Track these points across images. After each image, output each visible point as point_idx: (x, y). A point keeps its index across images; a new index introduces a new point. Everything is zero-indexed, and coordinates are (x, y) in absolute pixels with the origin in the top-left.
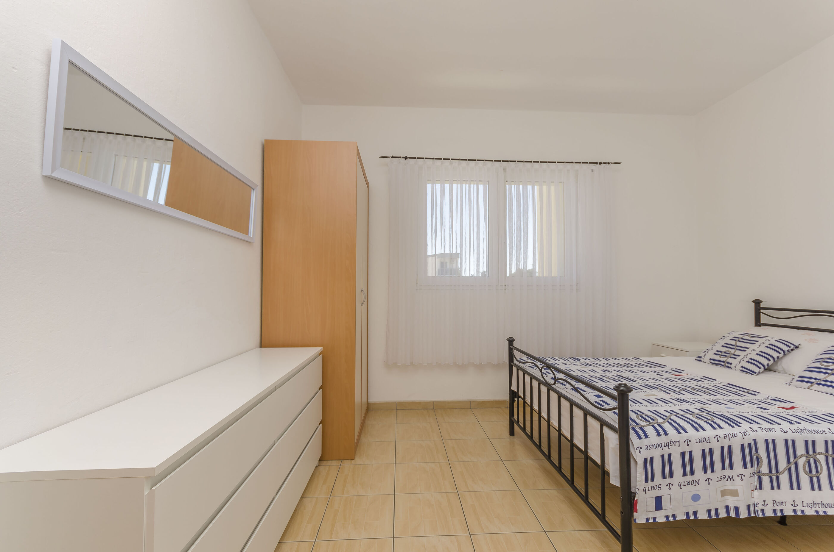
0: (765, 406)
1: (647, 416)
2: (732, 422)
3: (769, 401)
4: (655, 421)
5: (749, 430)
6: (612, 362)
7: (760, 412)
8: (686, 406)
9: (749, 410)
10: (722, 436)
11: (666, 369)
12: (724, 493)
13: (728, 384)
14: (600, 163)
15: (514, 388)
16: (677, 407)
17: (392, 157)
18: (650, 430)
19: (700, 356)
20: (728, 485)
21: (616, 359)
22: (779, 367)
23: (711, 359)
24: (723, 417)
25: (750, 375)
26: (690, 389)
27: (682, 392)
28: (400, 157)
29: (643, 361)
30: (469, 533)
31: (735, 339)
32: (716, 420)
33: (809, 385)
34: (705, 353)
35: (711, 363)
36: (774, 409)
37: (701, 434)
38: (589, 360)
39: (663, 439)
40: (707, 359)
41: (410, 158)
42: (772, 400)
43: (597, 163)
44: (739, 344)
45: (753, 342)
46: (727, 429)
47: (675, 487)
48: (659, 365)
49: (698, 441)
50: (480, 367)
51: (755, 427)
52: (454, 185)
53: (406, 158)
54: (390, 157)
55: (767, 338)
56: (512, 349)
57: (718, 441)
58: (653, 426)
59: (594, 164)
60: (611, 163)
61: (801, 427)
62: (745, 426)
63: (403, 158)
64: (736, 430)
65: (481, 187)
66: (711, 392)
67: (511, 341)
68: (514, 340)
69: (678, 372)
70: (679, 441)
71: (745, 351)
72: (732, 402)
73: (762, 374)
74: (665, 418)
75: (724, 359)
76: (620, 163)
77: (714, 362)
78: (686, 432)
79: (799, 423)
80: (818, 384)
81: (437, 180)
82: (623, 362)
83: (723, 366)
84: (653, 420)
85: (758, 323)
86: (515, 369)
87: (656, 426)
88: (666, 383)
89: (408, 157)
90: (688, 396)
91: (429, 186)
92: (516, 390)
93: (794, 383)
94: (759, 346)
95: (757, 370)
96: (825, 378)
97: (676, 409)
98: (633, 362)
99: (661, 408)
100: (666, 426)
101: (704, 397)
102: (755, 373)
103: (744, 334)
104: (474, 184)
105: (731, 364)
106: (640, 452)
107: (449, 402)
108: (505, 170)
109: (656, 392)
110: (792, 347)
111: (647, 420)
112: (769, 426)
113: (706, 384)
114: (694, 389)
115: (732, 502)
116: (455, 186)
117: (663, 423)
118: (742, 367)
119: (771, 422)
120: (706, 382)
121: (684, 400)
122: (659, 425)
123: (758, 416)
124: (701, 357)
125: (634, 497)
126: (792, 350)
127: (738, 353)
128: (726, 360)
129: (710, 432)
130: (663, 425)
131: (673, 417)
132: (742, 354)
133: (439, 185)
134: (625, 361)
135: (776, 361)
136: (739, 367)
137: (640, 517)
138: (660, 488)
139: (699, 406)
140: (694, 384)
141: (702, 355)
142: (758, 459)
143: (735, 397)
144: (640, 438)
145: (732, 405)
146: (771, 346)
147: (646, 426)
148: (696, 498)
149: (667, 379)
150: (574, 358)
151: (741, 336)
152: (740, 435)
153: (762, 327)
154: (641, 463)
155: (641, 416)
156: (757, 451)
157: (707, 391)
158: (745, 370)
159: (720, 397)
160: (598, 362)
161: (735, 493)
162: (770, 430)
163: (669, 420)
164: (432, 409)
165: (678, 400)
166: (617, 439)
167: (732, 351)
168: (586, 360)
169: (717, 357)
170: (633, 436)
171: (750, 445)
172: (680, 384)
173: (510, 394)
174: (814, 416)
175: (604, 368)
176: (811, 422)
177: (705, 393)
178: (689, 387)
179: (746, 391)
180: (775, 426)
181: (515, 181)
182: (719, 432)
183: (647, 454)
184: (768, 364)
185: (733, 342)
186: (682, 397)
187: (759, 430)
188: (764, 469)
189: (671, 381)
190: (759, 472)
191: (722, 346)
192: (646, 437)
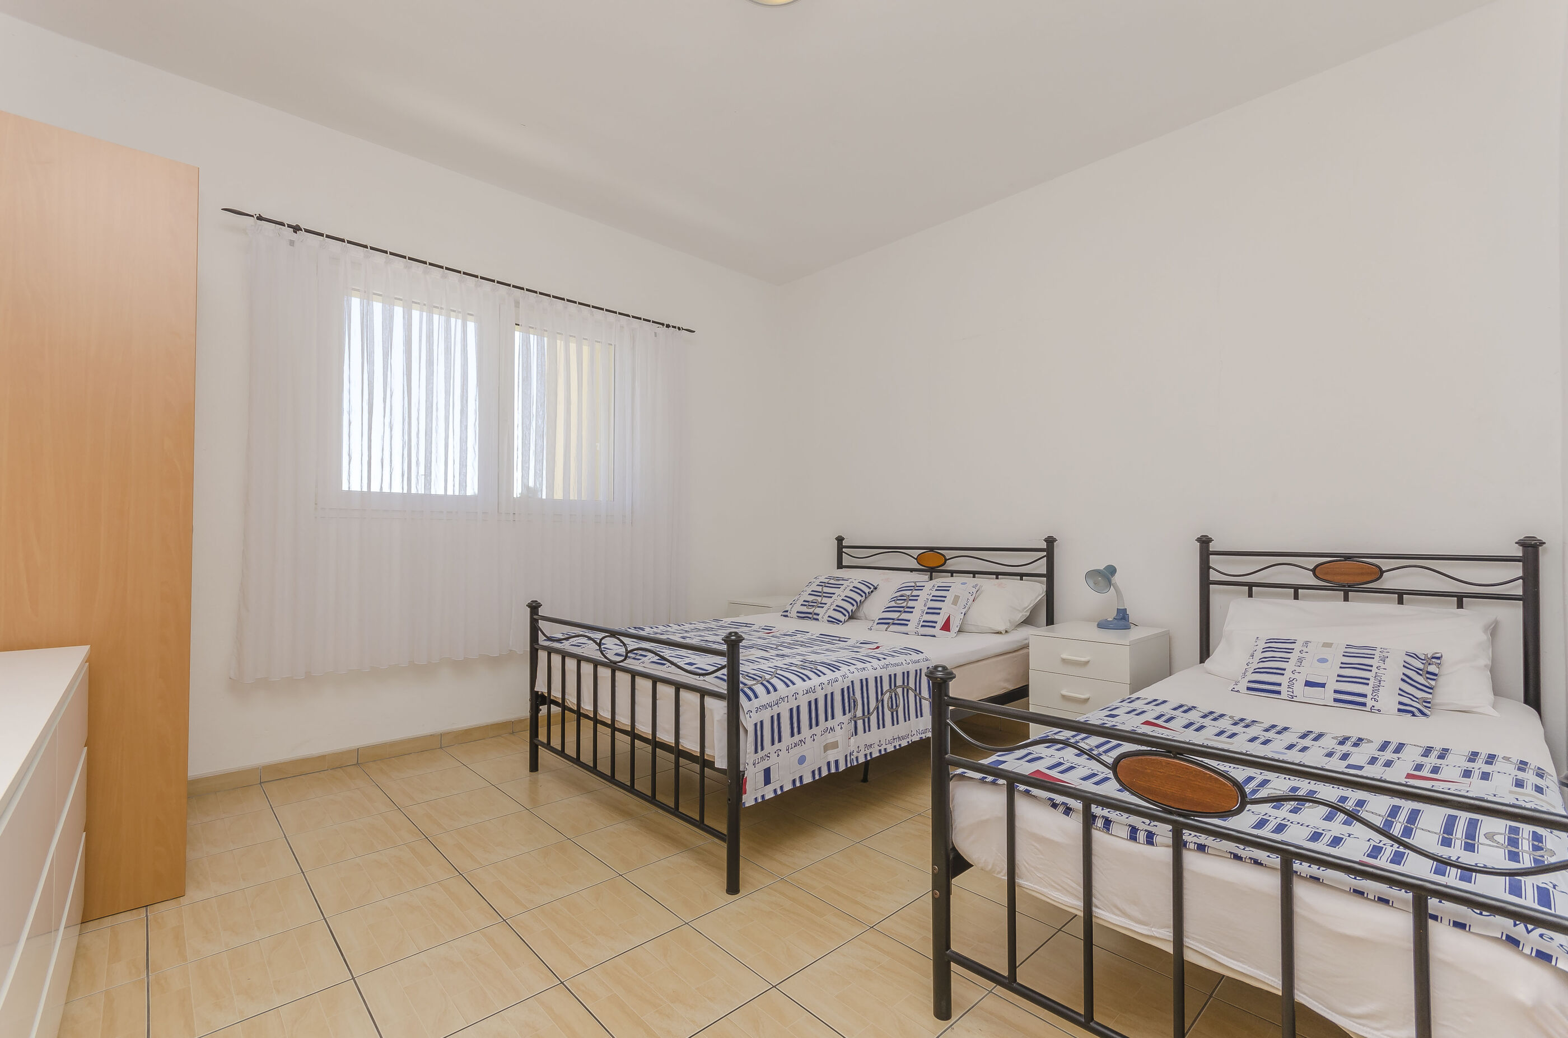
0: (856, 649)
1: (754, 675)
2: (833, 667)
3: (858, 645)
4: (763, 678)
5: (847, 672)
6: (687, 627)
7: (854, 655)
8: (788, 660)
9: (844, 655)
10: (826, 683)
11: (754, 628)
12: (826, 748)
13: (821, 634)
14: (668, 326)
15: (541, 687)
16: (780, 663)
17: (260, 218)
18: (759, 689)
19: (786, 609)
20: (830, 738)
21: (691, 624)
22: (861, 614)
23: (798, 612)
24: (823, 664)
25: (836, 625)
26: (786, 645)
27: (780, 648)
28: (282, 224)
29: (726, 622)
30: (503, 919)
31: (822, 584)
32: (819, 668)
33: (886, 626)
34: (791, 606)
35: (798, 617)
36: (864, 650)
37: (808, 684)
38: (657, 627)
39: (774, 696)
40: (793, 613)
41: (307, 231)
42: (861, 643)
43: (663, 324)
44: (826, 590)
45: (838, 586)
46: (830, 675)
47: (784, 751)
48: (745, 625)
49: (805, 692)
50: (462, 666)
51: (852, 668)
52: (413, 311)
53: (296, 229)
54: (253, 216)
55: (850, 580)
56: (537, 621)
57: (822, 689)
58: (762, 684)
59: (659, 325)
60: (683, 329)
61: (886, 662)
62: (844, 669)
63: (289, 226)
64: (838, 674)
65: (471, 326)
66: (807, 645)
67: (534, 607)
68: (539, 605)
69: (768, 630)
70: (788, 696)
71: (831, 597)
72: (827, 650)
73: (847, 623)
74: (772, 674)
75: (811, 611)
76: (694, 332)
77: (803, 616)
78: (794, 684)
79: (884, 659)
80: (893, 624)
81: (374, 294)
82: (702, 626)
83: (810, 618)
84: (761, 677)
85: (840, 566)
86: (542, 655)
87: (764, 682)
88: (760, 642)
89: (302, 227)
90: (786, 651)
91: (356, 303)
92: (545, 691)
93: (875, 626)
94: (844, 590)
95: (842, 618)
96: (899, 617)
97: (780, 664)
98: (713, 625)
99: (765, 665)
100: (774, 681)
101: (802, 650)
102: (841, 622)
103: (830, 578)
104: (457, 318)
105: (818, 615)
106: (750, 717)
107: (392, 744)
108: (517, 304)
109: (753, 651)
110: (872, 587)
111: (754, 679)
112: (863, 665)
113: (799, 637)
114: (790, 644)
115: (832, 756)
116: (416, 314)
117: (771, 678)
118: (829, 617)
119: (864, 662)
120: (798, 635)
121: (783, 655)
122: (768, 681)
123: (853, 658)
124: (787, 611)
125: (744, 775)
126: (872, 592)
127: (825, 600)
128: (813, 611)
129: (815, 681)
130: (771, 681)
131: (779, 672)
132: (831, 600)
133: (380, 305)
134: (703, 625)
135: (859, 605)
136: (826, 618)
137: (748, 800)
138: (769, 757)
139: (800, 658)
140: (788, 639)
141: (788, 608)
142: (854, 702)
143: (829, 646)
144: (750, 699)
145: (828, 653)
146: (855, 589)
147: (754, 685)
148: (802, 760)
149: (760, 638)
150: (635, 628)
151: (826, 581)
152: (840, 679)
153: (844, 569)
154: (751, 729)
155: (747, 676)
156: (854, 694)
157: (803, 644)
158: (833, 621)
159: (816, 648)
160: (669, 629)
161: (835, 745)
162: (864, 669)
163: (776, 675)
164: (354, 765)
165: (778, 655)
166: (725, 707)
167: (819, 599)
168: (652, 628)
169: (804, 609)
170: (742, 698)
171: (848, 688)
172: (774, 641)
173: (531, 700)
174: (894, 652)
175: (682, 635)
176: (893, 656)
177: (801, 646)
178: (784, 642)
179: (838, 639)
180: (868, 665)
181: (536, 329)
182: (824, 679)
183: (756, 718)
184: (852, 610)
185: (819, 589)
186: (781, 653)
187: (855, 671)
188: (859, 713)
189: (764, 639)
190: (855, 717)
191: (809, 594)
192: (756, 697)
